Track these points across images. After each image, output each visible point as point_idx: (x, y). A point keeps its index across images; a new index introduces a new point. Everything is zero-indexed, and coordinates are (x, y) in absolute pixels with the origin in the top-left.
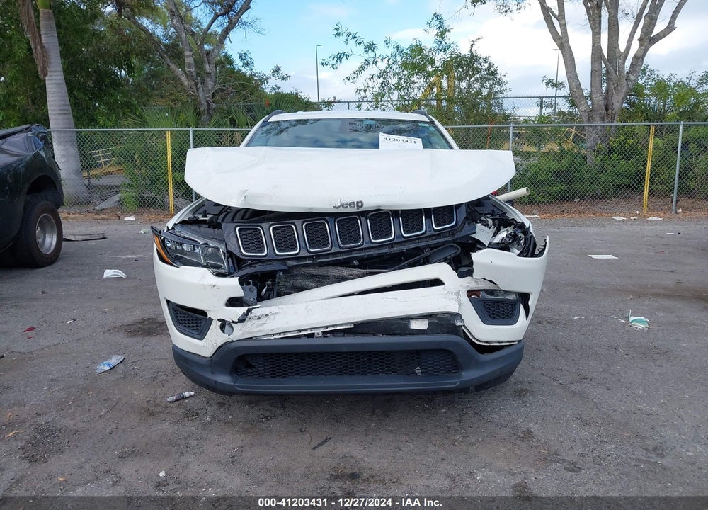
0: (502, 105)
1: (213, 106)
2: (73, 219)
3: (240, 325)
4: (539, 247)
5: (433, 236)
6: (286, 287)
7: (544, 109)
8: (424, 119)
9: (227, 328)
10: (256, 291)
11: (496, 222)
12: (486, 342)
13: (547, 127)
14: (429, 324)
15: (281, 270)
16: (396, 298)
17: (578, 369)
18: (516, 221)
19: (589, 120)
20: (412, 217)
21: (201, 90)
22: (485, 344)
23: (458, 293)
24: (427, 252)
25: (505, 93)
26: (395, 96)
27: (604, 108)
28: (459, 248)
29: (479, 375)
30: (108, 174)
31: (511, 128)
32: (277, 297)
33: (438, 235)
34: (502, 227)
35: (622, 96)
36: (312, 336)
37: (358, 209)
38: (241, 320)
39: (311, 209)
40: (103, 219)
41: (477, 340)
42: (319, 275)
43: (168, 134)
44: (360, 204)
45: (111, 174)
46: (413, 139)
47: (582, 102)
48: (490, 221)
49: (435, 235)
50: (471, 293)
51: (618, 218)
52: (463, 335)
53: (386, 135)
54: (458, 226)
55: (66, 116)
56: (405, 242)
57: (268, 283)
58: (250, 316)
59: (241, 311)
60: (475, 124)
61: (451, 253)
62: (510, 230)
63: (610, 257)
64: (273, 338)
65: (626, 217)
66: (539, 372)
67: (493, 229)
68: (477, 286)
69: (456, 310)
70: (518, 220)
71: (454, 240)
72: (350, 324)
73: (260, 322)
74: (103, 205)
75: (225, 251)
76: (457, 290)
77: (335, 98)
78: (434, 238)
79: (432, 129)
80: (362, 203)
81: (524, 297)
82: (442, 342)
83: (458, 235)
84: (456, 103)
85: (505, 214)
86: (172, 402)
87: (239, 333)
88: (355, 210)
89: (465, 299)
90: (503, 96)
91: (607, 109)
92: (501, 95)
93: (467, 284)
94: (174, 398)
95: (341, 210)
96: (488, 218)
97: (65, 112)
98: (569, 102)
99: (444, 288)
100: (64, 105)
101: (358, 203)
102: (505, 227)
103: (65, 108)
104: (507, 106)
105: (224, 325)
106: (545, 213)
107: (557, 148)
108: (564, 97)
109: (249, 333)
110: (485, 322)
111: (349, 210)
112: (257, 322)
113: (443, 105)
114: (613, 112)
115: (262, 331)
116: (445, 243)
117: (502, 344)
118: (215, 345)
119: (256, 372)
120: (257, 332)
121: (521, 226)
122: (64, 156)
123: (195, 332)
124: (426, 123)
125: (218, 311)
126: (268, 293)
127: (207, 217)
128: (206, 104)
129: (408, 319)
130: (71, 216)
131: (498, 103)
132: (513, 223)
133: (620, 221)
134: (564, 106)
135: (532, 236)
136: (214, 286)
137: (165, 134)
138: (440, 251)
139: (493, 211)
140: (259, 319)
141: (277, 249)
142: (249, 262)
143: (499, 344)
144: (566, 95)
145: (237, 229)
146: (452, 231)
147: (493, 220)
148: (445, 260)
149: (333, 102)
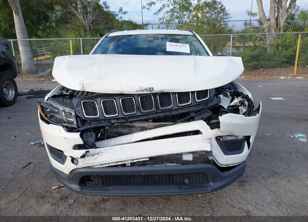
0: (227, 25)
1: (92, 27)
2: (28, 81)
3: (82, 159)
4: (256, 107)
5: (195, 105)
6: (112, 133)
7: (247, 26)
8: (190, 33)
9: (75, 161)
10: (95, 135)
11: (232, 94)
12: (226, 165)
13: (247, 35)
14: (193, 157)
15: (107, 126)
16: (174, 142)
17: (272, 167)
18: (243, 94)
19: (269, 31)
20: (183, 96)
21: (86, 20)
22: (225, 166)
23: (210, 139)
24: (193, 114)
25: (229, 19)
26: (177, 21)
27: (276, 25)
28: (211, 112)
29: (221, 185)
30: (48, 59)
31: (232, 36)
32: (107, 139)
33: (199, 105)
34: (235, 97)
35: (284, 19)
36: (124, 165)
37: (150, 91)
38: (83, 156)
39: (122, 92)
40: (42, 81)
41: (221, 165)
42: (130, 126)
43: (71, 41)
44: (152, 89)
45: (49, 59)
46: (185, 45)
47: (265, 23)
48: (228, 94)
49: (197, 105)
50: (218, 138)
51: (282, 78)
52: (213, 163)
53: (170, 43)
54: (211, 99)
55: (24, 33)
56: (179, 109)
57: (102, 130)
58: (88, 154)
59: (83, 152)
60: (214, 34)
61: (205, 115)
62: (240, 99)
63: (281, 99)
64: (102, 166)
65: (286, 77)
66: (251, 169)
67: (230, 98)
68: (222, 134)
69: (209, 149)
70: (245, 94)
71: (208, 108)
72: (147, 157)
73: (94, 157)
74: (42, 74)
75: (75, 115)
76: (210, 137)
77: (148, 22)
78: (196, 106)
79: (194, 39)
80: (153, 88)
81: (248, 138)
82: (201, 169)
83: (210, 105)
84: (206, 24)
85: (236, 89)
86: (55, 189)
87: (82, 164)
88: (148, 92)
89: (215, 142)
90: (227, 20)
91: (277, 26)
92: (226, 20)
93: (216, 132)
94: (56, 187)
95: (141, 93)
96: (227, 91)
97: (24, 31)
98: (259, 22)
99: (202, 136)
100: (23, 28)
101: (150, 88)
102: (237, 97)
103: (23, 29)
104: (230, 25)
105: (73, 160)
106: (247, 75)
107: (252, 44)
108: (257, 20)
109: (88, 164)
110: (226, 153)
111: (145, 92)
112: (92, 157)
113: (199, 25)
114: (280, 27)
115: (95, 163)
116: (203, 109)
117: (235, 165)
118: (69, 169)
119: (94, 183)
120: (92, 163)
121: (247, 97)
122: (24, 52)
123: (60, 160)
124: (192, 36)
125: (69, 152)
126: (101, 136)
127: (68, 92)
128: (89, 27)
129: (181, 154)
130: (28, 79)
131: (225, 24)
132: (242, 95)
133: (283, 79)
134: (256, 24)
135: (252, 102)
136: (66, 138)
137: (69, 41)
138: (200, 114)
139: (230, 87)
140: (93, 156)
141: (105, 113)
142: (89, 121)
143: (233, 165)
144: (258, 19)
145: (82, 102)
146: (206, 102)
147: (230, 92)
148: (202, 119)
149: (148, 24)
